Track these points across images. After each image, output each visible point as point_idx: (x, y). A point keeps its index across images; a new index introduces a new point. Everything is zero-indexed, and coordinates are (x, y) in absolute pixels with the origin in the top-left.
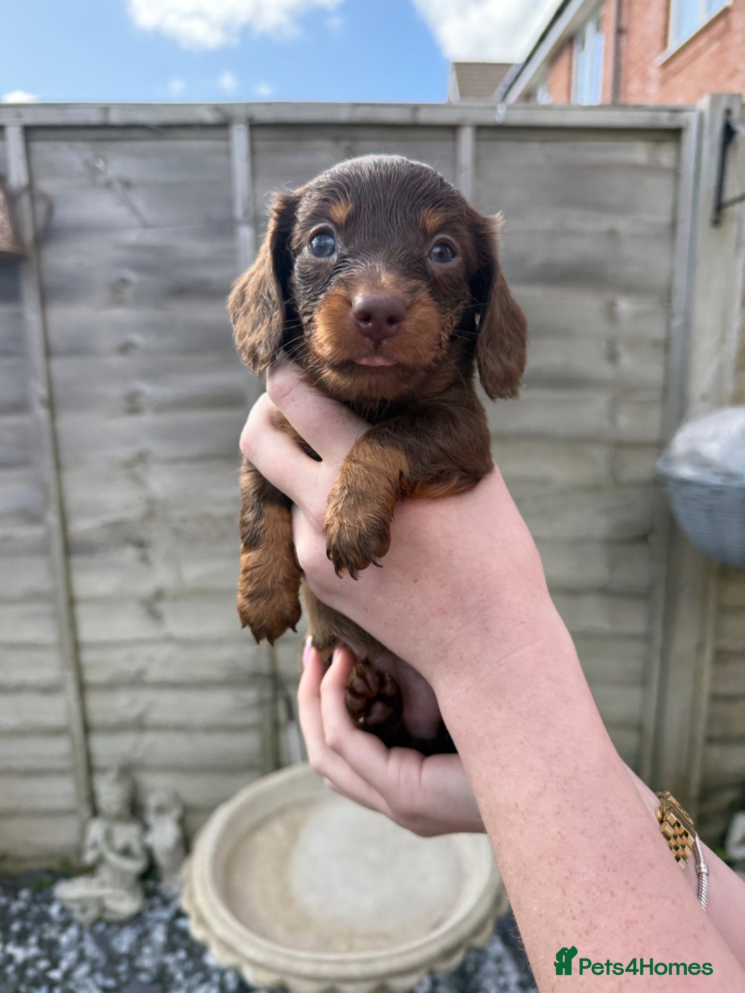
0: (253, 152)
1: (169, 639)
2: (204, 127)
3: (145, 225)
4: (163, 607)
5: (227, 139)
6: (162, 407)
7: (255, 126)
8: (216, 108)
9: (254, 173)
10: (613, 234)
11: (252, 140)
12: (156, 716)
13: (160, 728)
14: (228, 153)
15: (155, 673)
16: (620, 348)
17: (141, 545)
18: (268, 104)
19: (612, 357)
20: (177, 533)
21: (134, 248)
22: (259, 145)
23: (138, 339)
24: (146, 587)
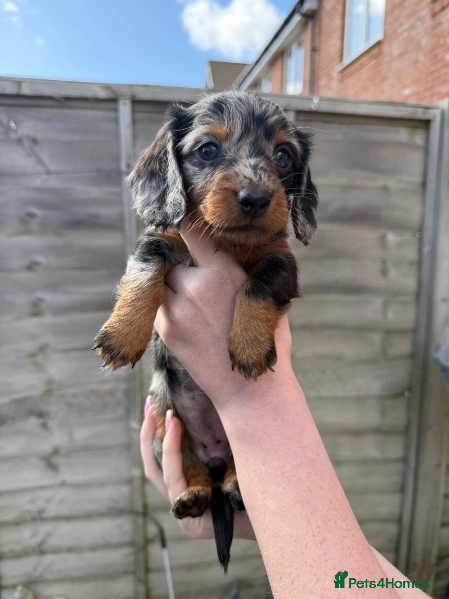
0: (134, 121)
1: (63, 484)
2: (97, 100)
3: (49, 173)
4: (58, 460)
5: (116, 110)
6: (58, 311)
7: (136, 102)
8: (107, 87)
9: (135, 137)
10: (385, 189)
11: (134, 111)
12: (53, 542)
13: (56, 551)
14: (116, 121)
15: (52, 510)
16: (390, 265)
17: (41, 415)
18: (146, 86)
19: (384, 272)
20: (70, 405)
21: (38, 189)
22: (138, 115)
23: (40, 259)
24: (46, 447)
